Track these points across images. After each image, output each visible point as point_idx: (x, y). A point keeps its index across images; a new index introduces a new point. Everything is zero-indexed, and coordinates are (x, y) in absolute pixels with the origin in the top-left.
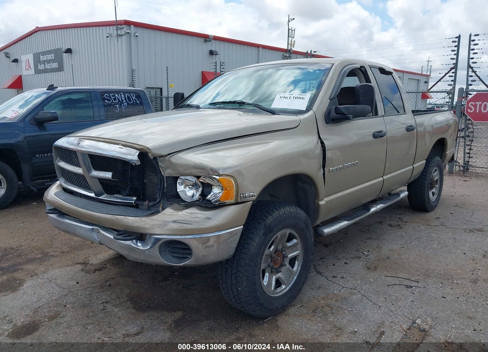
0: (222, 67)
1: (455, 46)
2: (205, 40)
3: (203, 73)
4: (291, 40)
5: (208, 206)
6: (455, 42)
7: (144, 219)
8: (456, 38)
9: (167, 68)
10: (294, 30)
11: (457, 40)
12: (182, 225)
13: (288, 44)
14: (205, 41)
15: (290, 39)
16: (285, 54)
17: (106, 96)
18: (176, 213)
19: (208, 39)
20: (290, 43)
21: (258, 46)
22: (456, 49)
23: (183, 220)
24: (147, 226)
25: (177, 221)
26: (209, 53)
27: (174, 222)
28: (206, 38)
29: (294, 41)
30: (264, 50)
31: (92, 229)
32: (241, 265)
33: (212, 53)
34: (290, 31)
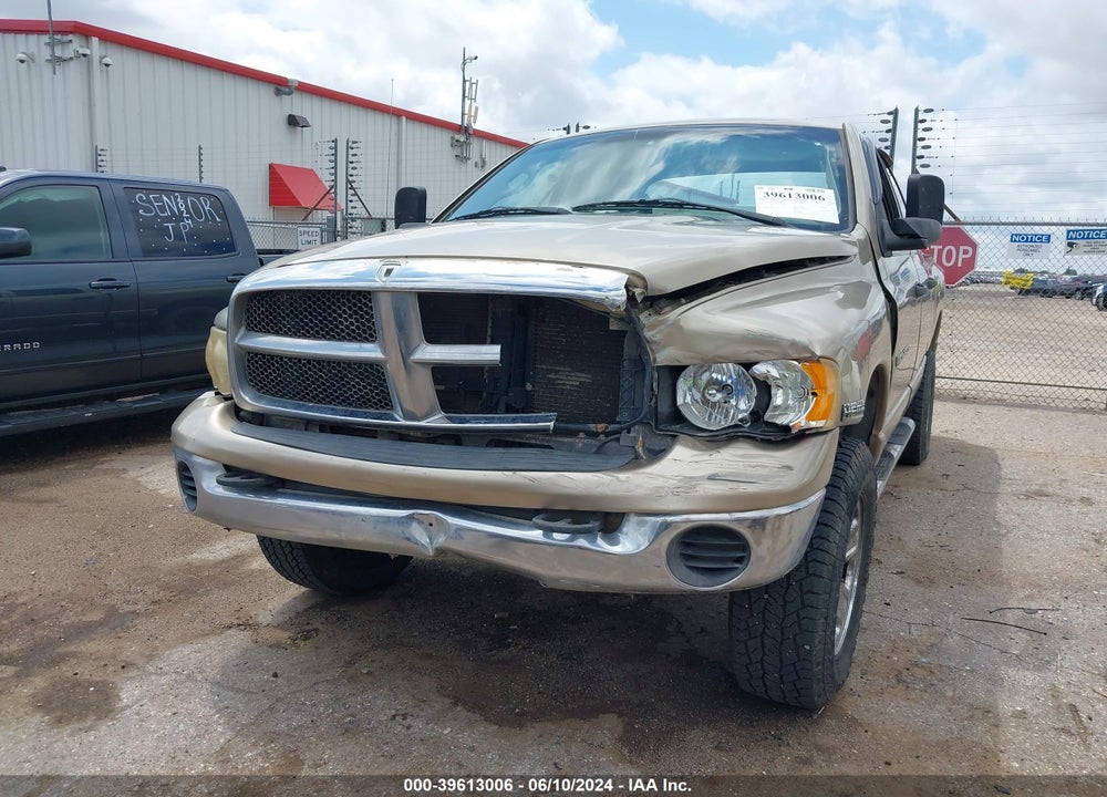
0: (351, 152)
1: (888, 131)
2: (277, 89)
3: (271, 166)
4: (470, 106)
5: (773, 438)
6: (887, 122)
7: (623, 476)
8: (889, 113)
9: (200, 148)
10: (477, 83)
11: (891, 118)
12: (735, 485)
13: (463, 114)
14: (278, 93)
15: (467, 102)
16: (457, 137)
17: (140, 198)
18: (706, 457)
19: (283, 88)
20: (466, 112)
21: (397, 113)
22: (889, 136)
23: (730, 474)
24: (640, 492)
25: (717, 475)
26: (286, 122)
27: (712, 478)
28: (279, 85)
29: (477, 109)
30: (411, 124)
31: (411, 517)
32: (814, 590)
33: (293, 121)
34: (468, 84)
